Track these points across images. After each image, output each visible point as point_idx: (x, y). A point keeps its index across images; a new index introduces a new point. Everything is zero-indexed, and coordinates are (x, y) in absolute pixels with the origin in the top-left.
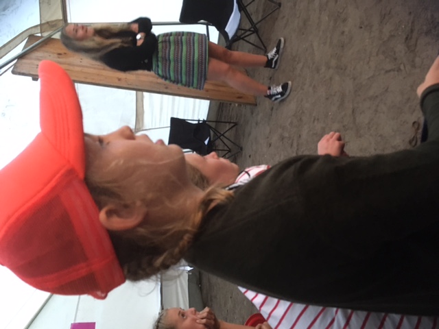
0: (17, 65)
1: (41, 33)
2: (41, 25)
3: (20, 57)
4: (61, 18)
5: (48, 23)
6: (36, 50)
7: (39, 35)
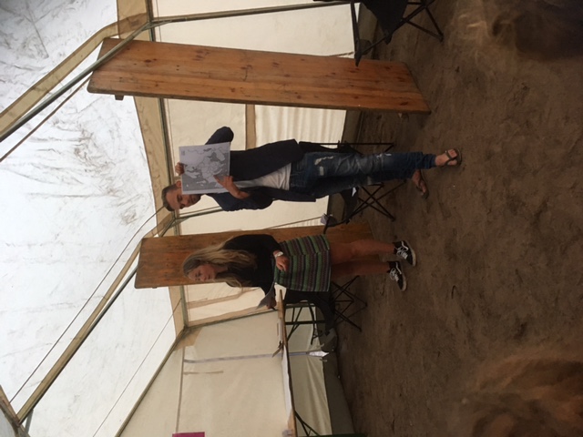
0: (94, 80)
1: (119, 34)
2: (119, 23)
3: (96, 68)
4: (145, 11)
5: (127, 19)
6: (115, 58)
7: (117, 37)
